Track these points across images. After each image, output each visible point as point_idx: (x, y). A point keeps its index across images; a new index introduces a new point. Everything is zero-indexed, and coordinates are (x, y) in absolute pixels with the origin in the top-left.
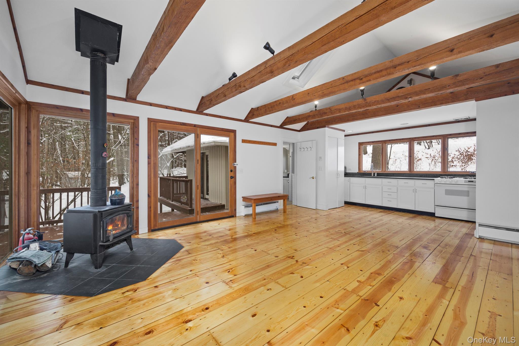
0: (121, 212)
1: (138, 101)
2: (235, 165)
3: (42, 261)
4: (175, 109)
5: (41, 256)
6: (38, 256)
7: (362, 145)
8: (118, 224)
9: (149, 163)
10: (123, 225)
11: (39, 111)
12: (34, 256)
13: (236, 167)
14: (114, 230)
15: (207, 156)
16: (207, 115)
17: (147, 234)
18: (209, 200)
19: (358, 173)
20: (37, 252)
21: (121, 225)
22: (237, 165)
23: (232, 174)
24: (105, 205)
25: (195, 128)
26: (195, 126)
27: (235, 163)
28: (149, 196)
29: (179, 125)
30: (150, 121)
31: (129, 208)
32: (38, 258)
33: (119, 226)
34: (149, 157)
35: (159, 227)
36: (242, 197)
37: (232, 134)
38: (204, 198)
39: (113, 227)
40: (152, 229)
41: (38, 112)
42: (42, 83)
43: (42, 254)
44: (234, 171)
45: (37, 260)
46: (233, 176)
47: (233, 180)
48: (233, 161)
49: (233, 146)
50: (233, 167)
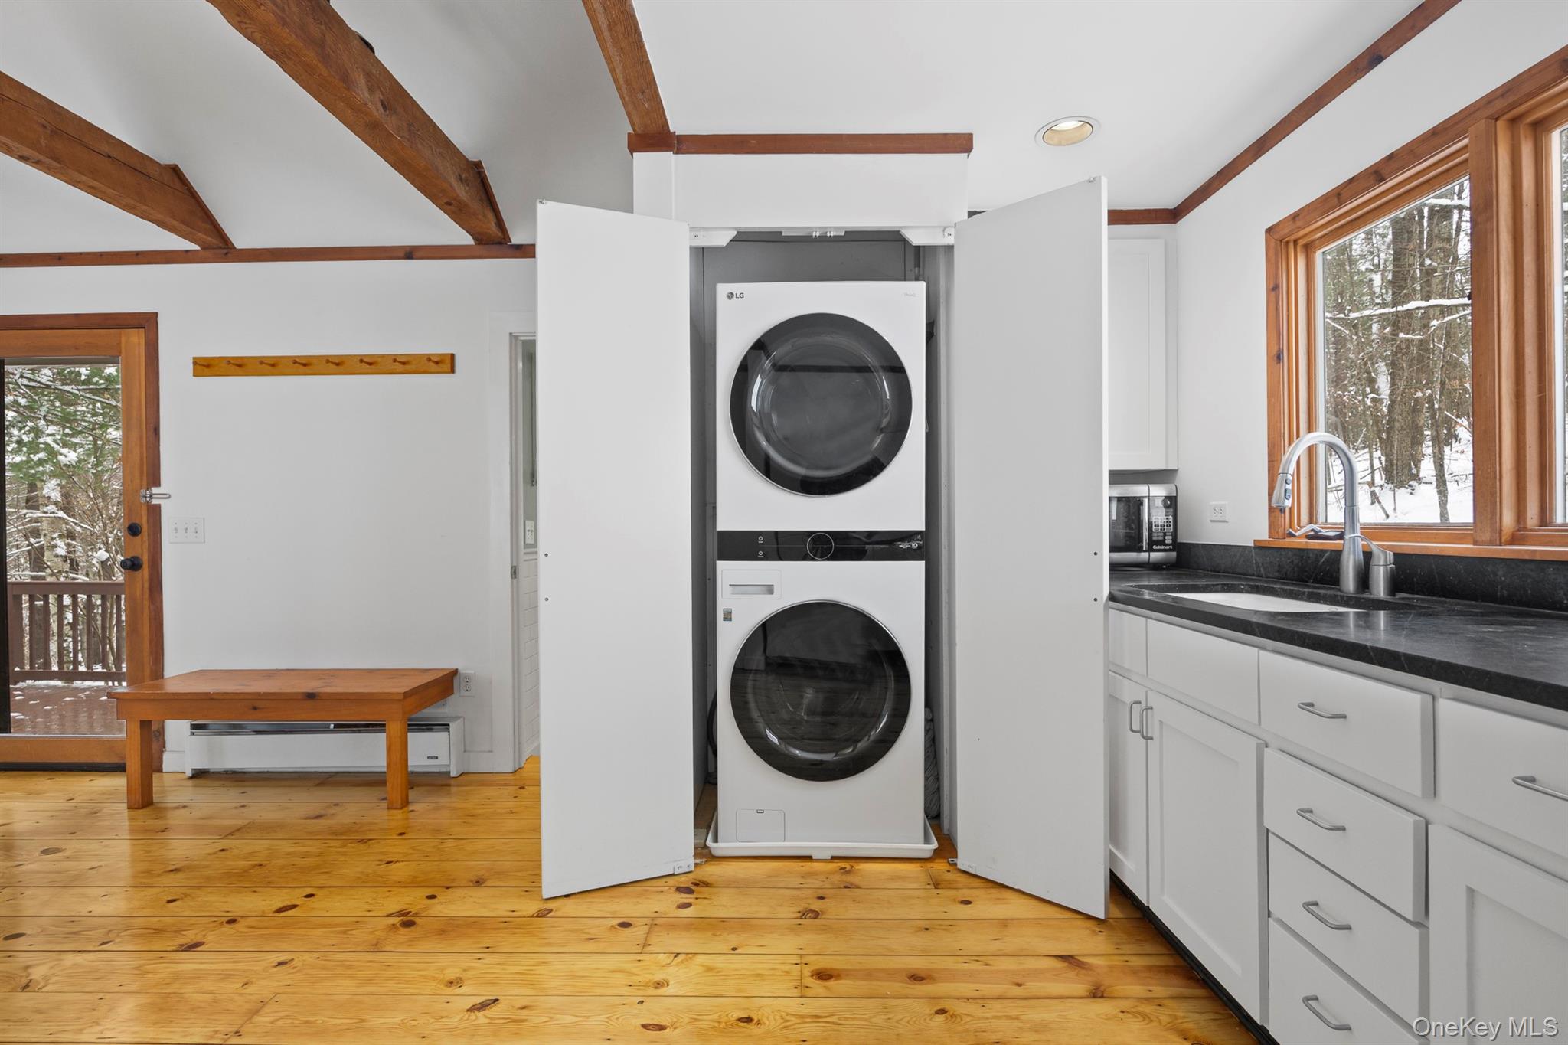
2: (155, 502)
7: (1309, 249)
13: (159, 506)
19: (1260, 547)
22: (168, 497)
23: (140, 546)
27: (155, 490)
37: (135, 339)
44: (149, 532)
46: (142, 555)
47: (143, 581)
48: (142, 479)
49: (140, 401)
50: (144, 512)
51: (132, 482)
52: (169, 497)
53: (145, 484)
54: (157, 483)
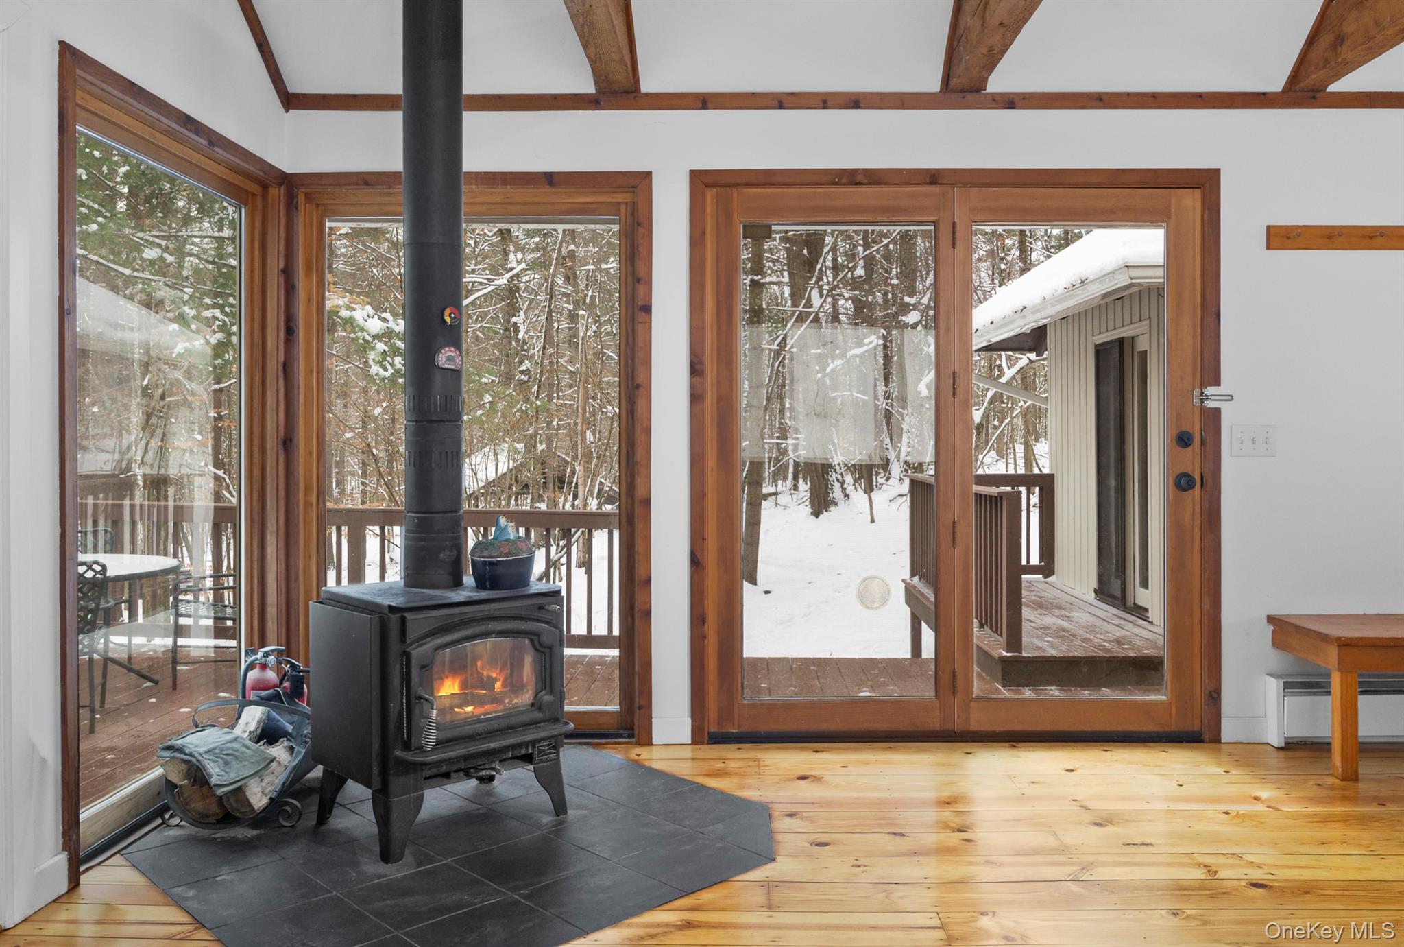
0: (493, 626)
1: (647, 95)
2: (1210, 404)
3: (233, 775)
4: (825, 101)
5: (237, 758)
6: (229, 758)
8: (489, 677)
9: (696, 398)
10: (514, 686)
11: (324, 205)
12: (217, 751)
13: (1217, 412)
14: (464, 699)
15: (1144, 355)
16: (1010, 102)
17: (687, 752)
18: (1150, 615)
20: (230, 742)
21: (504, 685)
22: (1230, 398)
23: (1191, 461)
24: (457, 583)
25: (935, 189)
26: (933, 177)
27: (1210, 390)
28: (696, 562)
29: (845, 185)
30: (701, 181)
31: (541, 608)
32: (227, 763)
33: (498, 686)
34: (698, 367)
35: (747, 727)
36: (1271, 619)
37: (1191, 201)
38: (1130, 602)
39: (464, 685)
40: (714, 729)
41: (320, 208)
42: (324, 96)
43: (243, 752)
44: (1203, 442)
45: (217, 770)
46: (1193, 470)
47: (1194, 503)
48: (1194, 376)
49: (1194, 280)
50: (1197, 417)
51: (1182, 379)
52: (1232, 400)
53: (1198, 381)
54: (1217, 382)
